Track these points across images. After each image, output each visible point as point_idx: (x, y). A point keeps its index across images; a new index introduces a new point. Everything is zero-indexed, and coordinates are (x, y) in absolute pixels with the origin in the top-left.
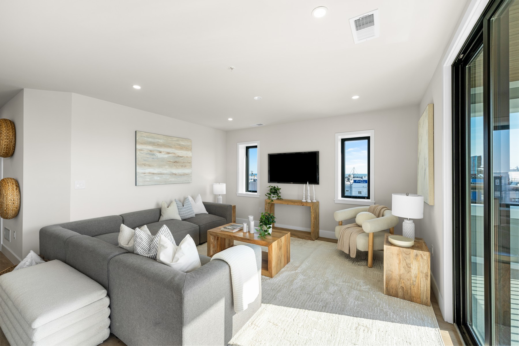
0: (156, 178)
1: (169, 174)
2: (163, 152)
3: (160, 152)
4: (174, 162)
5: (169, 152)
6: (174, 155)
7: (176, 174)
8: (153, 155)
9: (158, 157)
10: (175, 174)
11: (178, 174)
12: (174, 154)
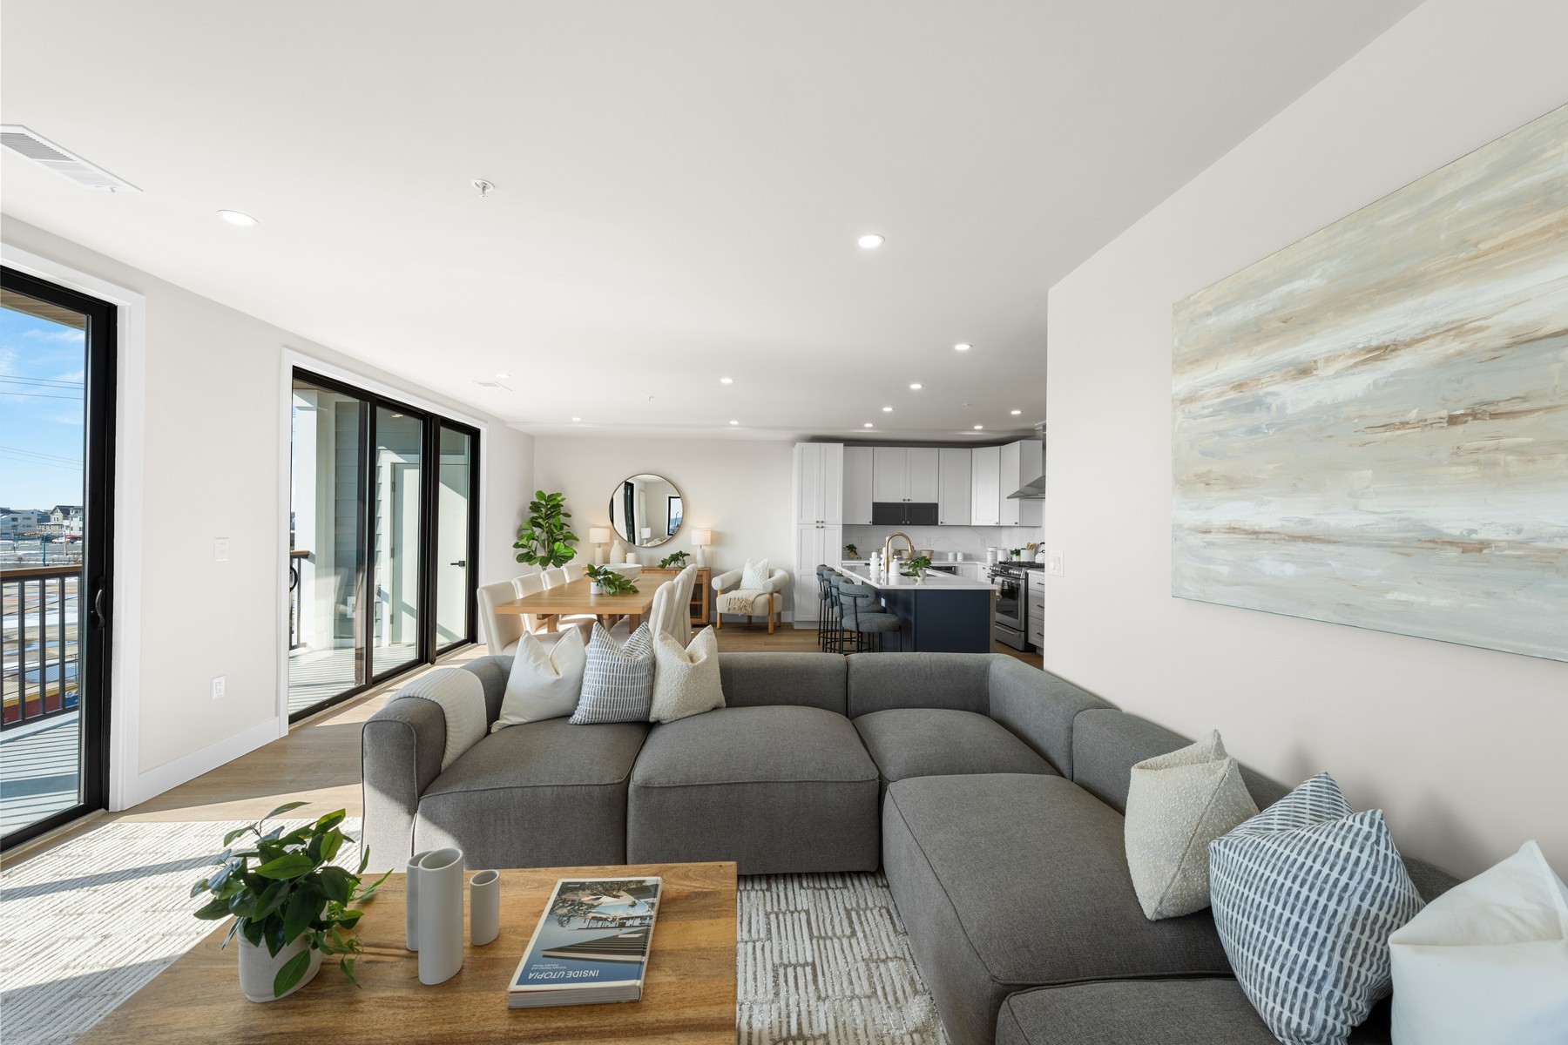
0: (1274, 565)
1: (1383, 544)
2: (1328, 360)
3: (1304, 370)
4: (1453, 420)
5: (1386, 339)
6: (1453, 346)
7: (1482, 546)
8: (1256, 404)
9: (1290, 410)
10: (1473, 548)
11: (1512, 545)
12: (1457, 329)
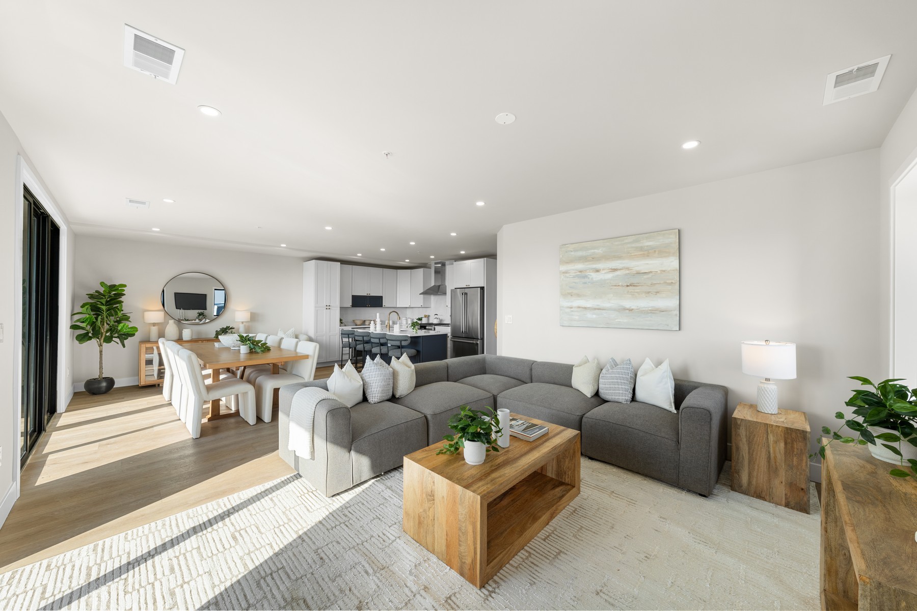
0: (590, 315)
1: (615, 310)
2: (603, 270)
3: (598, 271)
4: (627, 286)
5: (615, 268)
6: (627, 272)
7: (632, 310)
8: (585, 277)
9: (594, 279)
10: (631, 310)
11: (637, 309)
12: (628, 269)
